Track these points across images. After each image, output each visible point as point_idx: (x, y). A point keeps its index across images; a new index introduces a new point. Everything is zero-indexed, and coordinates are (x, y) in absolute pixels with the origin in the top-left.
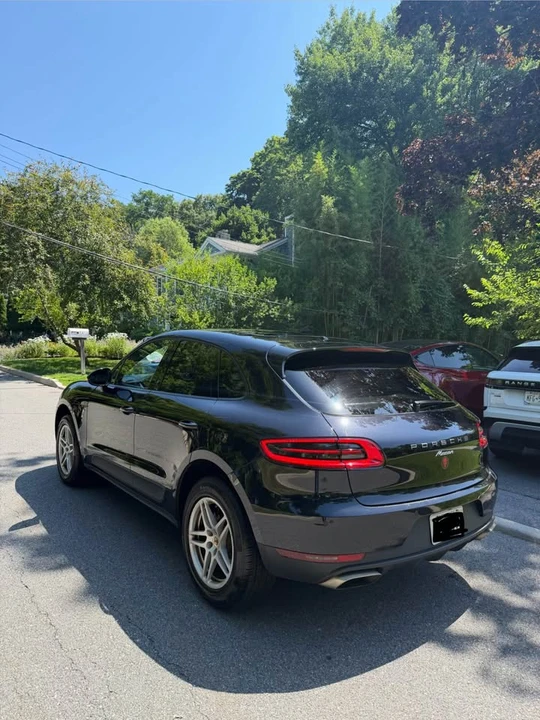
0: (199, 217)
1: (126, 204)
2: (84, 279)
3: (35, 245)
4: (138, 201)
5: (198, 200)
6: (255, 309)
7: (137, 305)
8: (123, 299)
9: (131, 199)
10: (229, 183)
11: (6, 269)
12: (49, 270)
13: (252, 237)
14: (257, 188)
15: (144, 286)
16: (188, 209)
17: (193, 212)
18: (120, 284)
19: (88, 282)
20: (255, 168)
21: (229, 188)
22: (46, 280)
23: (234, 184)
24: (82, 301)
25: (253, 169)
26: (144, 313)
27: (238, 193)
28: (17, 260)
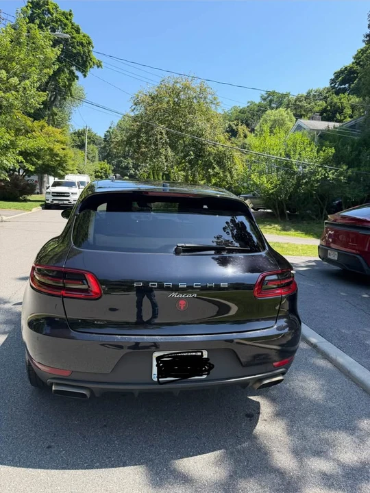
0: (309, 106)
1: (257, 102)
2: (190, 155)
3: (162, 133)
4: (265, 99)
5: (309, 93)
6: (314, 173)
7: (224, 172)
8: (215, 168)
9: (260, 98)
10: (333, 77)
11: (143, 150)
12: (169, 149)
13: (345, 118)
14: (355, 78)
15: (231, 158)
16: (300, 101)
17: (304, 103)
18: (214, 158)
19: (192, 157)
20: (356, 62)
21: (333, 81)
22: (166, 156)
23: (337, 77)
24: (188, 170)
25: (353, 63)
26: (229, 178)
27: (340, 85)
28: (150, 144)
